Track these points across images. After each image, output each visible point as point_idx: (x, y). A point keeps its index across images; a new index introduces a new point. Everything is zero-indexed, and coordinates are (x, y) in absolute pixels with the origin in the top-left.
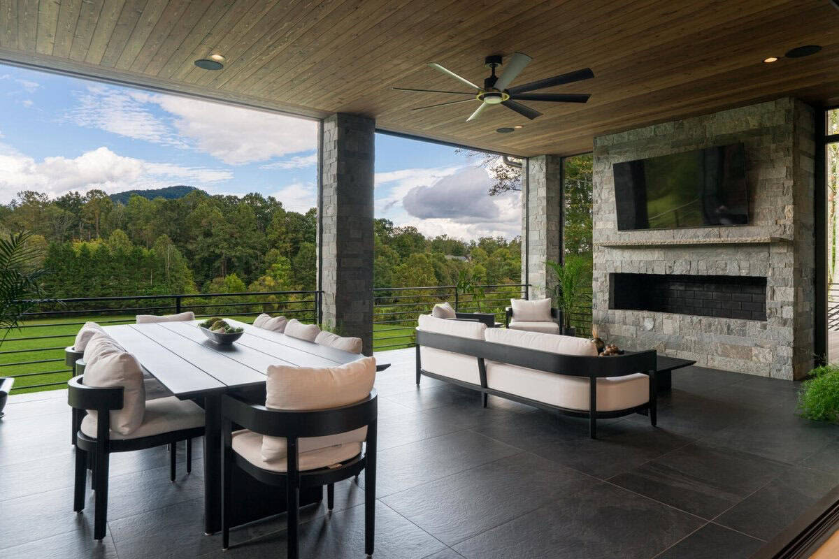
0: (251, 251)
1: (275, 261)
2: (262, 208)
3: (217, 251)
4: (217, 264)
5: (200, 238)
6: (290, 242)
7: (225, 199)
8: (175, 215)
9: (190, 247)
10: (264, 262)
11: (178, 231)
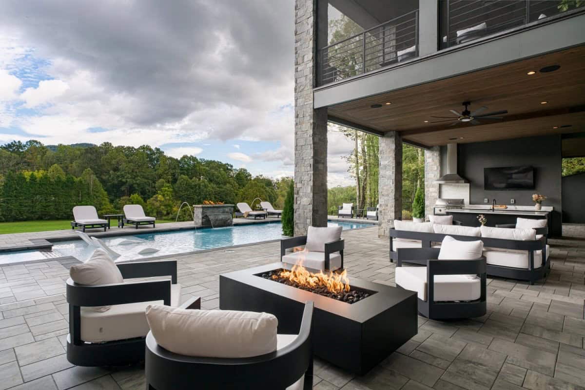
0: (146, 181)
1: (163, 186)
2: (151, 154)
3: (124, 180)
4: (123, 188)
5: (111, 172)
6: (171, 175)
7: (125, 148)
8: (93, 157)
9: (104, 178)
10: (154, 187)
11: (96, 167)
